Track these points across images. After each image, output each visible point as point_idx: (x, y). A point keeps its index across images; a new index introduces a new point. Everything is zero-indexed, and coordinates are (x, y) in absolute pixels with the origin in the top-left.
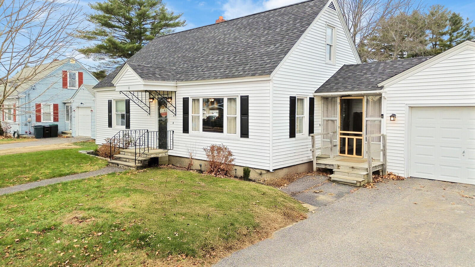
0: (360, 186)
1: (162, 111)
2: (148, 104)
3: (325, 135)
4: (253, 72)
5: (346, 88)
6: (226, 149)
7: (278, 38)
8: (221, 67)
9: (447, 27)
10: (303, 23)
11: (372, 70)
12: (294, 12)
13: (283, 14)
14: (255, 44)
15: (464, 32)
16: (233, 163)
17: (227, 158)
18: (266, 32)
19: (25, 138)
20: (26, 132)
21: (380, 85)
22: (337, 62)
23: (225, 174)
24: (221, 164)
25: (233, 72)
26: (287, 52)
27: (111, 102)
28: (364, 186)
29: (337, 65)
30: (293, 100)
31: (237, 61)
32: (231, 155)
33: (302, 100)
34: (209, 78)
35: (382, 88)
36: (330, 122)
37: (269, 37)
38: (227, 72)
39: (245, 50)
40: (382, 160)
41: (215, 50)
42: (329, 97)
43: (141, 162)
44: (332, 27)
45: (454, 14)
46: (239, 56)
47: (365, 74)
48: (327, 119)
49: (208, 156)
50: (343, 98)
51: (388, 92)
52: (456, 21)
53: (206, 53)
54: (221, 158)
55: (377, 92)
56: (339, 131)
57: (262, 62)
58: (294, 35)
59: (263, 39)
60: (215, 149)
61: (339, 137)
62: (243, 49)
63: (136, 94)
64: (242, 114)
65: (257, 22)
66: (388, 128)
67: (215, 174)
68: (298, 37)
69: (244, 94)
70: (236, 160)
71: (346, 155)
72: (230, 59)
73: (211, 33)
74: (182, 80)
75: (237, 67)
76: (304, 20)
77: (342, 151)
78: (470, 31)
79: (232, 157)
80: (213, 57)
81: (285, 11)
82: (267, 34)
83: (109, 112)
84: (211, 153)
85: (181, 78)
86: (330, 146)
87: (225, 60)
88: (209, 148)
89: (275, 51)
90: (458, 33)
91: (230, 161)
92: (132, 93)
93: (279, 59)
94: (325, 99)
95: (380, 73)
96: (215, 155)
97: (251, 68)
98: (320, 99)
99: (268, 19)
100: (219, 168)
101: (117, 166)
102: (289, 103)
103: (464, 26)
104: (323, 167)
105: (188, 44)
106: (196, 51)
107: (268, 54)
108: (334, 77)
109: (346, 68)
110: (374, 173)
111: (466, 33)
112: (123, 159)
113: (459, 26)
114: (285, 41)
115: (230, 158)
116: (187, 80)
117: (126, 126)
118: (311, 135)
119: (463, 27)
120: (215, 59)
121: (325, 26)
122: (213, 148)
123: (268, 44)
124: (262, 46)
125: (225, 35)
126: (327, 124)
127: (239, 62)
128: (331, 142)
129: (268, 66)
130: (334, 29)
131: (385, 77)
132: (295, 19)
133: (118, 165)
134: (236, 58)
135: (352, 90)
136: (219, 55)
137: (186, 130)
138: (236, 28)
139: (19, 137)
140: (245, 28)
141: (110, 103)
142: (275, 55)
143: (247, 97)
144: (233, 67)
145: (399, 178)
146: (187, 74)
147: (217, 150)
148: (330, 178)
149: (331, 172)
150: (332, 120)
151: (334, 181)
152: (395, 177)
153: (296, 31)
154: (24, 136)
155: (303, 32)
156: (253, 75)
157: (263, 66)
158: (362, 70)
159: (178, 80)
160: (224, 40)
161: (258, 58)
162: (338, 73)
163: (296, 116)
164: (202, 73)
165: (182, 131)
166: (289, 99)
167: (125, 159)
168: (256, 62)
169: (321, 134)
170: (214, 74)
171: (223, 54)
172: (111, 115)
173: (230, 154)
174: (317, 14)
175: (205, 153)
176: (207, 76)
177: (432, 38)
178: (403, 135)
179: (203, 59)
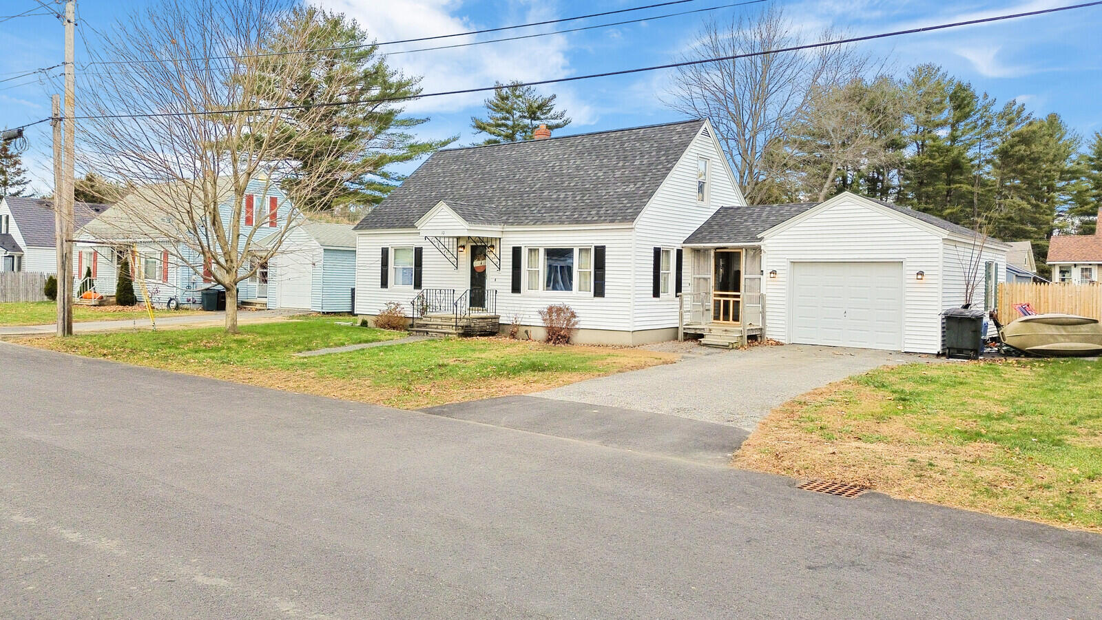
0: (733, 348)
1: (477, 264)
2: (455, 253)
3: (696, 296)
4: (611, 218)
5: (721, 238)
6: (567, 309)
7: (639, 175)
8: (566, 209)
9: (946, 112)
10: (670, 157)
11: (755, 216)
12: (657, 137)
13: (641, 139)
14: (607, 179)
15: (980, 123)
16: (577, 326)
17: (569, 320)
18: (620, 164)
19: (187, 309)
20: (189, 301)
21: (759, 236)
22: (712, 203)
23: (567, 342)
24: (561, 329)
25: (584, 216)
26: (651, 195)
27: (387, 251)
28: (737, 348)
29: (712, 207)
30: (657, 252)
31: (587, 201)
32: (575, 317)
33: (667, 252)
34: (551, 222)
35: (761, 239)
36: (702, 280)
37: (627, 172)
38: (576, 216)
39: (596, 188)
40: (761, 325)
41: (551, 183)
42: (701, 249)
43: (462, 328)
44: (706, 159)
45: (960, 85)
46: (588, 195)
47: (746, 221)
48: (698, 276)
49: (545, 320)
50: (718, 251)
51: (769, 245)
52: (964, 99)
53: (537, 186)
54: (562, 322)
55: (756, 244)
56: (713, 292)
57: (621, 205)
58: (659, 173)
59: (618, 174)
60: (554, 310)
61: (712, 299)
62: (592, 186)
63: (442, 240)
64: (596, 267)
65: (607, 147)
66: (769, 287)
67: (553, 343)
68: (664, 176)
69: (599, 244)
70: (581, 323)
71: (721, 321)
72: (577, 199)
73: (536, 155)
74: (512, 224)
75: (588, 210)
76: (670, 152)
77: (717, 318)
78: (990, 120)
79: (576, 319)
80: (551, 194)
81: (644, 134)
82: (623, 167)
83: (382, 265)
84: (548, 317)
85: (510, 221)
86: (701, 309)
87: (569, 199)
88: (546, 310)
89: (636, 192)
90: (966, 125)
91: (573, 325)
92: (438, 238)
93: (642, 204)
94: (697, 251)
95: (763, 221)
96: (554, 318)
97: (608, 212)
98: (689, 251)
99: (622, 144)
100: (559, 335)
101: (425, 334)
102: (653, 255)
103: (979, 110)
104: (693, 332)
105: (503, 170)
106: (519, 181)
107: (627, 195)
108: (708, 223)
109: (724, 212)
110: (749, 337)
111: (983, 124)
112: (433, 326)
113: (967, 110)
114: (648, 179)
115: (573, 320)
116: (520, 224)
117: (415, 286)
118: (679, 294)
119: (977, 112)
120: (555, 196)
121: (695, 159)
122: (550, 309)
123: (626, 181)
124: (619, 184)
125: (561, 161)
126: (698, 283)
127: (590, 204)
128: (703, 305)
129: (629, 211)
130: (707, 161)
131: (768, 226)
132: (659, 150)
133: (427, 332)
134: (585, 198)
135: (728, 241)
136: (558, 191)
137: (516, 288)
138: (575, 151)
139: (177, 308)
140: (590, 154)
141: (385, 252)
142: (637, 198)
143: (604, 247)
144: (583, 210)
145: (778, 344)
146: (516, 215)
147: (556, 312)
148: (700, 341)
149: (702, 336)
150: (704, 278)
151: (705, 345)
152: (773, 342)
153: (661, 167)
154: (185, 306)
155: (669, 169)
156: (612, 221)
157: (623, 211)
158: (743, 216)
159: (505, 223)
160: (561, 169)
161: (615, 199)
162: (713, 218)
163: (661, 272)
164: (540, 215)
165: (511, 291)
166: (653, 251)
167: (436, 326)
168: (613, 206)
169: (690, 294)
170: (557, 217)
171: (565, 190)
172: (387, 270)
173: (573, 315)
174: (686, 145)
175: (540, 317)
176: (549, 220)
177: (917, 132)
178: (783, 295)
179: (534, 195)
